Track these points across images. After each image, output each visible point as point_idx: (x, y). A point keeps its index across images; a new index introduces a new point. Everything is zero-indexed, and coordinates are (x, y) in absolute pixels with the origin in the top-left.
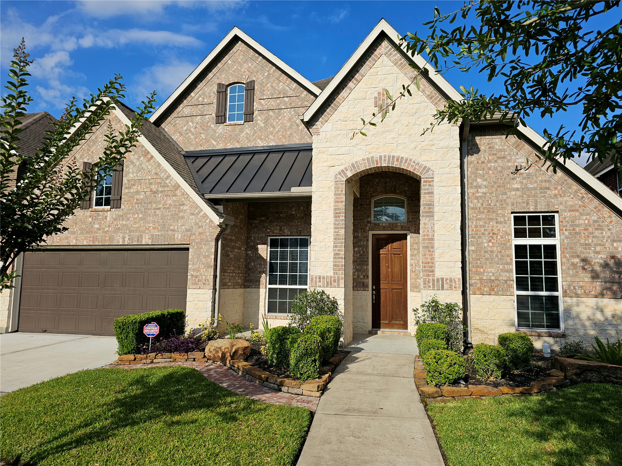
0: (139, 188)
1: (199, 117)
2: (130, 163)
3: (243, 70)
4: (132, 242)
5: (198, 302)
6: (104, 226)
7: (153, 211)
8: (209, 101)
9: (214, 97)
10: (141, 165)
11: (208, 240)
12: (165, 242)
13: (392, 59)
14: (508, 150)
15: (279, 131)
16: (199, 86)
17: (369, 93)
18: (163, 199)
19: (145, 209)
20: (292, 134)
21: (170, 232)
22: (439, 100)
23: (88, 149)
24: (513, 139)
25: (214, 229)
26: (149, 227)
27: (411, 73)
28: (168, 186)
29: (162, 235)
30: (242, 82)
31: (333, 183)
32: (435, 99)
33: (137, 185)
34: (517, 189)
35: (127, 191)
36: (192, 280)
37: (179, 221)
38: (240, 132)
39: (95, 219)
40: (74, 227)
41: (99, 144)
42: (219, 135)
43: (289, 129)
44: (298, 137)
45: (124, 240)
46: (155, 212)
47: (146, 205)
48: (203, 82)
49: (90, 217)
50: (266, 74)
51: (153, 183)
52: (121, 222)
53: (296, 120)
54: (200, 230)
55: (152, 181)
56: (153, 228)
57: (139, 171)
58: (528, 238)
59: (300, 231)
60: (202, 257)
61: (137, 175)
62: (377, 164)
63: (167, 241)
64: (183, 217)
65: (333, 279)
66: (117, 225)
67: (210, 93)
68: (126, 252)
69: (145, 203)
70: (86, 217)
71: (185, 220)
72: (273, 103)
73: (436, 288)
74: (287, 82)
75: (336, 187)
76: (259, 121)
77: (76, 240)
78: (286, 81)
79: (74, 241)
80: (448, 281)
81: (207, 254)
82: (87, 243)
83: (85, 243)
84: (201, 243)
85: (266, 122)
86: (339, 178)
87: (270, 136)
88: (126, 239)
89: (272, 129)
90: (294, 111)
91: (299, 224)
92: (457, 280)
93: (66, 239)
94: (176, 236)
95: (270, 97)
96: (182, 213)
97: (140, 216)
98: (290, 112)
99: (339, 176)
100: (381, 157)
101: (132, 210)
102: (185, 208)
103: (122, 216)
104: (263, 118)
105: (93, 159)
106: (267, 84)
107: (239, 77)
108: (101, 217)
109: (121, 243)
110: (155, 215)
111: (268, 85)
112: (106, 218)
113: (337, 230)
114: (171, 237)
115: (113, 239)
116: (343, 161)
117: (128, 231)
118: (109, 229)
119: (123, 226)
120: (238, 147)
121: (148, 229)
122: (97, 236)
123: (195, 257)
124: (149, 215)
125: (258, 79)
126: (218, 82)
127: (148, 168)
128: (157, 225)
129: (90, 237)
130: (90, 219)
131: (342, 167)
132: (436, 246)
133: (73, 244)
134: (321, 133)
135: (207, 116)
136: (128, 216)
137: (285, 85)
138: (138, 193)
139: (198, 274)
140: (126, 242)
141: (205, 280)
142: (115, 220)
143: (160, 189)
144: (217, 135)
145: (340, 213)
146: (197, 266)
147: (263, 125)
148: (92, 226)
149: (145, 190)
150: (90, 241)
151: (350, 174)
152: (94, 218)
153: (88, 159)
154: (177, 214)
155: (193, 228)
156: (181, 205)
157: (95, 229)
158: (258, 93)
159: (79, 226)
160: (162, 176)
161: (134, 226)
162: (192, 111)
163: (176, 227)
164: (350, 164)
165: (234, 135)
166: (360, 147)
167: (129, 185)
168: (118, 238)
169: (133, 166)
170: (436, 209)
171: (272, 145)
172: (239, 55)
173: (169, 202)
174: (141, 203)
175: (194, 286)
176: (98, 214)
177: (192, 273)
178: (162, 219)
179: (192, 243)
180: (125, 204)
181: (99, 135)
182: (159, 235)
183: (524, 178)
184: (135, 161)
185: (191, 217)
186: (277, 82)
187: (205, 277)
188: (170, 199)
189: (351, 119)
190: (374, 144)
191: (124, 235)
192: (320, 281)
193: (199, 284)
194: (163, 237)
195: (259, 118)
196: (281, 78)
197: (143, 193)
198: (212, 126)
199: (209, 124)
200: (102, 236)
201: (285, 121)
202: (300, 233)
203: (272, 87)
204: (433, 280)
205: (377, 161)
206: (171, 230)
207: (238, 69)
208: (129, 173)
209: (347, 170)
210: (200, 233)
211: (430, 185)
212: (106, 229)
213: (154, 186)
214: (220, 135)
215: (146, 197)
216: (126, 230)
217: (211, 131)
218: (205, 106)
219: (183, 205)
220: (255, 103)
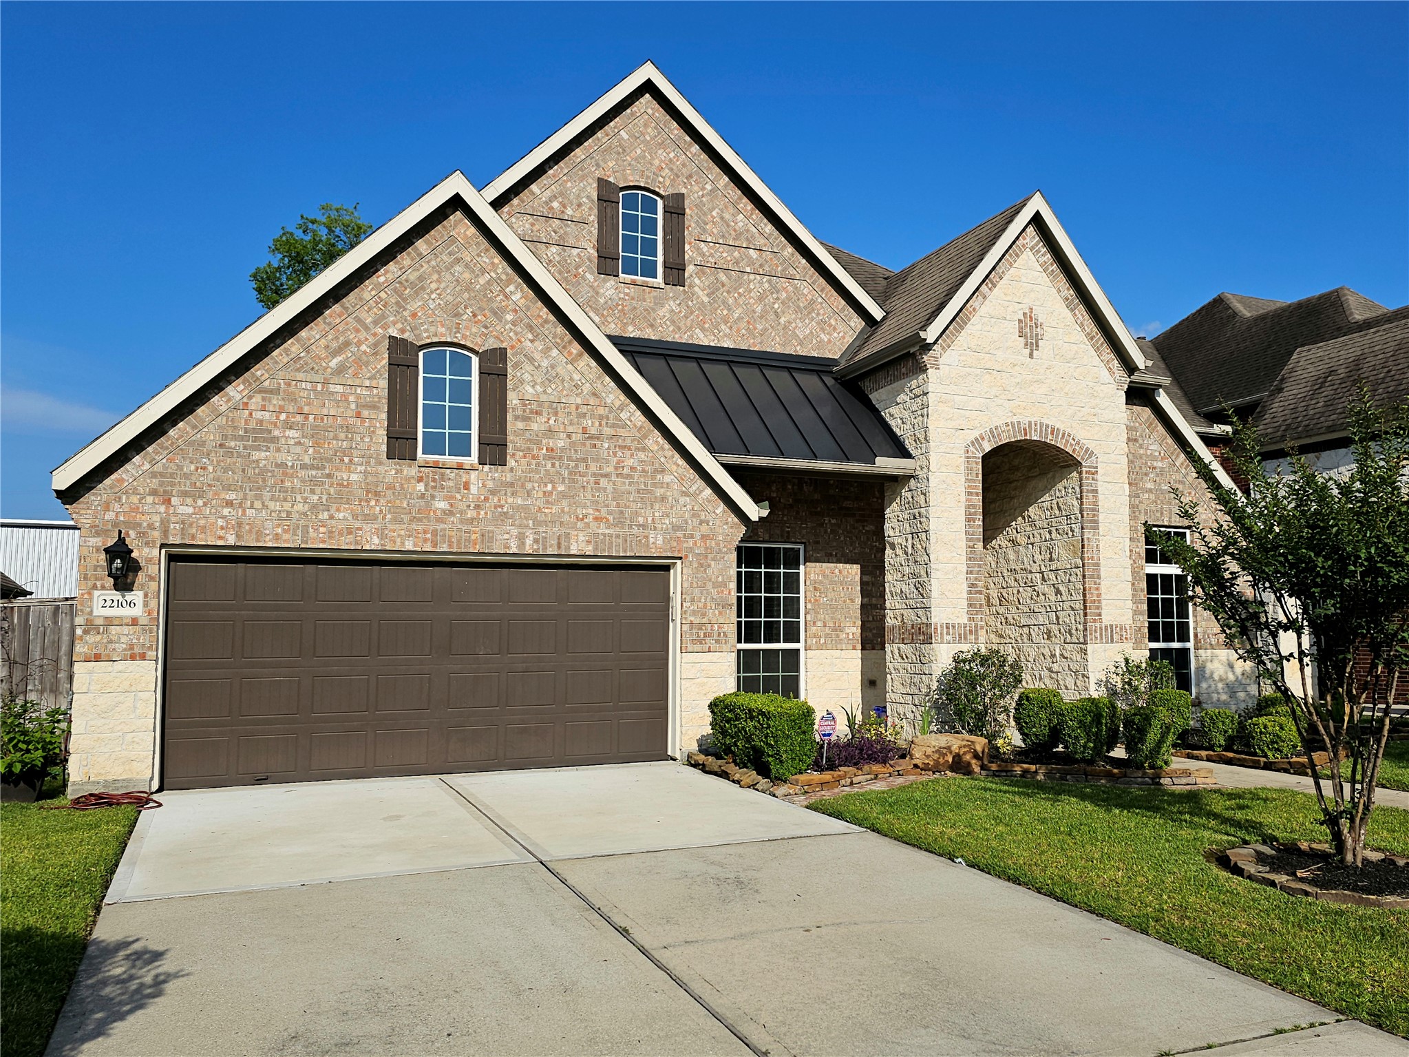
0: (552, 422)
1: (554, 249)
2: (523, 359)
3: (656, 162)
4: (545, 548)
5: (706, 680)
6: (462, 506)
7: (592, 479)
8: (578, 214)
9: (590, 209)
10: (553, 367)
11: (720, 550)
12: (625, 551)
13: (1040, 259)
14: (1140, 430)
15: (740, 319)
16: (551, 172)
17: (1011, 309)
18: (615, 454)
19: (570, 473)
20: (766, 330)
21: (635, 530)
22: (1102, 344)
23: (397, 303)
24: (1146, 412)
25: (732, 527)
26: (585, 516)
27: (1066, 291)
28: (624, 426)
29: (618, 536)
30: (657, 190)
31: (963, 459)
32: (1097, 341)
33: (545, 414)
34: (1150, 491)
35: (520, 425)
36: (691, 634)
37: (657, 506)
38: (656, 304)
39: (434, 487)
40: (373, 503)
41: (433, 296)
42: (606, 302)
43: (761, 317)
44: (778, 339)
45: (523, 544)
46: (597, 483)
47: (573, 464)
48: (561, 164)
49: (420, 480)
50: (708, 187)
51: (588, 415)
52: (510, 500)
53: (774, 303)
54: (704, 528)
55: (583, 409)
56: (596, 519)
57: (550, 381)
58: (1159, 565)
59: (788, 532)
60: (709, 586)
61: (545, 392)
62: (1026, 435)
63: (632, 550)
64: (663, 499)
65: (968, 628)
66: (502, 507)
67: (578, 196)
68: (505, 571)
69: (570, 459)
70: (408, 480)
71: (669, 505)
72: (725, 256)
73: (1104, 641)
74: (754, 217)
75: (967, 467)
76: (696, 289)
77: (382, 536)
78: (752, 214)
79: (376, 540)
80: (1118, 629)
81: (720, 579)
82: (415, 545)
83: (409, 546)
84: (706, 557)
85: (713, 293)
86: (973, 453)
87: (723, 327)
88: (529, 542)
89: (725, 312)
90: (769, 282)
91: (785, 519)
92: (1128, 627)
93: (350, 533)
94: (652, 540)
95: (721, 241)
96: (662, 490)
97: (561, 488)
98: (761, 283)
99: (971, 448)
100: (1030, 423)
101: (538, 472)
102: (668, 479)
103: (512, 485)
104: (707, 283)
105: (417, 332)
106: (711, 210)
107: (648, 177)
108: (451, 484)
109: (514, 550)
110: (598, 490)
111: (714, 213)
112: (467, 486)
113: (971, 544)
114: (640, 541)
115: (491, 539)
116: (976, 422)
117: (531, 522)
118: (479, 514)
119: (518, 508)
120: (653, 338)
121: (582, 520)
122: (445, 530)
123: (695, 585)
124: (583, 487)
125: (694, 196)
126: (598, 174)
127: (571, 379)
128: (604, 513)
129: (425, 532)
130: (421, 487)
131: (976, 434)
132: (1103, 574)
133: (373, 547)
134: (941, 367)
135: (575, 251)
136: (529, 486)
137: (746, 218)
138: (550, 432)
139: (705, 621)
140: (527, 548)
141: (719, 634)
142: (493, 492)
143: (607, 431)
144: (602, 301)
145: (975, 514)
146: (701, 605)
147: (706, 299)
148: (428, 506)
149: (570, 429)
150: (425, 540)
151: (988, 448)
152: (433, 484)
153: (403, 331)
154: (649, 492)
155: (687, 523)
156: (656, 471)
157: (439, 513)
158: (693, 225)
159: (388, 502)
160: (609, 401)
161: (546, 511)
162: (535, 229)
163: (650, 520)
164: (988, 429)
165: (642, 309)
166: (1000, 402)
167: (524, 411)
168: (507, 536)
169: (532, 368)
170: (1101, 517)
171: (726, 346)
172: (646, 126)
173: (630, 462)
174: (560, 459)
175: (698, 647)
176: (443, 475)
177: (692, 619)
178: (614, 499)
179: (686, 556)
180: (517, 458)
181: (430, 275)
182: (611, 536)
183: (1157, 475)
184: (537, 356)
185: (682, 500)
186: (732, 210)
187: (719, 628)
188: (632, 455)
189: (987, 350)
190: (1019, 399)
191: (522, 531)
192: (948, 634)
193: (708, 641)
194: (621, 541)
195: (697, 281)
196: (742, 205)
197: (563, 436)
198: (590, 277)
199: (580, 270)
200: (459, 530)
201: (752, 301)
202: (788, 537)
203: (722, 218)
204: (1101, 628)
205: (1025, 429)
206: (639, 526)
207: (645, 157)
208: (522, 382)
209: (983, 439)
210: (703, 536)
211: (1093, 479)
212: (471, 514)
213: (590, 422)
214: (610, 302)
215: (573, 444)
216: (527, 519)
217: (587, 288)
218: (567, 226)
219: (663, 471)
220: (687, 247)
